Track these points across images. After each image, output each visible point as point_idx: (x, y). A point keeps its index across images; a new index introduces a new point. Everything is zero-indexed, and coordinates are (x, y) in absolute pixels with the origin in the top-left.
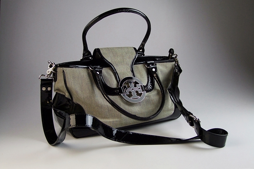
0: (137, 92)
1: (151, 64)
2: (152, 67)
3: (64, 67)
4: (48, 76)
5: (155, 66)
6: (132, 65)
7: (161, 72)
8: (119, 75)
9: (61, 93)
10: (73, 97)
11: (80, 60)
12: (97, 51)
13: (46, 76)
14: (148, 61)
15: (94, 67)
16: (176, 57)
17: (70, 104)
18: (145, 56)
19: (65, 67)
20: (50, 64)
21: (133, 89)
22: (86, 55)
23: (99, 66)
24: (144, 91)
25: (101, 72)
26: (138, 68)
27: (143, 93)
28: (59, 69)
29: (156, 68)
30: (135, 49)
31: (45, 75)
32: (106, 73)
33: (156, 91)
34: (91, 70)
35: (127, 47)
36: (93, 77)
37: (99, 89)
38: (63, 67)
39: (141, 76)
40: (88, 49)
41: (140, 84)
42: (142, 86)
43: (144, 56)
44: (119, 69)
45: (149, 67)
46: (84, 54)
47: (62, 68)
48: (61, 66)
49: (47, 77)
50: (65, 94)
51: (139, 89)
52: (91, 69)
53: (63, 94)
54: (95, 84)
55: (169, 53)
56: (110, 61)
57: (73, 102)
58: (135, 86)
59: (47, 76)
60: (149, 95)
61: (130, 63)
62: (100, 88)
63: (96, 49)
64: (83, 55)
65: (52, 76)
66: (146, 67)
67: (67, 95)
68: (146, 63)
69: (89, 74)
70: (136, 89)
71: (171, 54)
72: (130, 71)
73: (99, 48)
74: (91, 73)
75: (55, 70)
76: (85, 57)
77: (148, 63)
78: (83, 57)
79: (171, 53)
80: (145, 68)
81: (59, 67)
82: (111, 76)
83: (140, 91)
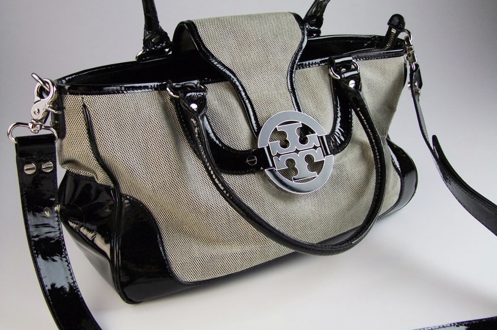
0: (309, 158)
1: (344, 64)
2: (347, 75)
3: (87, 94)
4: (38, 126)
5: (355, 72)
6: (292, 72)
7: (369, 86)
8: (255, 107)
9: (83, 173)
10: (119, 181)
11: (134, 60)
12: (187, 29)
13: (31, 125)
14: (336, 58)
15: (182, 85)
16: (407, 39)
17: (112, 202)
18: (321, 35)
19: (89, 94)
20: (38, 85)
21: (297, 151)
22: (154, 44)
23: (196, 82)
24: (327, 154)
25: (202, 102)
26: (307, 79)
27: (324, 159)
28: (72, 102)
29: (357, 78)
30: (297, 17)
31: (27, 124)
32: (216, 102)
33: (358, 147)
34: (170, 95)
35: (276, 14)
36: (179, 117)
37: (199, 156)
38: (82, 94)
39: (318, 104)
40: (159, 26)
41: (316, 134)
42: (322, 137)
43: (318, 35)
44: (254, 88)
45: (339, 78)
46: (146, 42)
47: (79, 97)
48: (76, 92)
49: (32, 128)
50: (95, 173)
51: (315, 148)
52: (172, 93)
53: (90, 174)
54: (186, 141)
55: (388, 26)
56: (227, 63)
57: (121, 195)
58: (303, 141)
59: (34, 126)
60: (341, 162)
61: (286, 66)
62: (201, 154)
63: (182, 23)
64: (144, 44)
65: (49, 122)
66: (329, 75)
67: (101, 178)
68: (330, 63)
69: (165, 108)
70: (306, 149)
71: (394, 31)
72: (286, 91)
73: (191, 19)
74: (171, 105)
75: (58, 104)
76: (149, 49)
77: (337, 63)
78: (143, 48)
79: (395, 27)
80: (328, 79)
81: (71, 94)
82: (232, 111)
83: (318, 155)
